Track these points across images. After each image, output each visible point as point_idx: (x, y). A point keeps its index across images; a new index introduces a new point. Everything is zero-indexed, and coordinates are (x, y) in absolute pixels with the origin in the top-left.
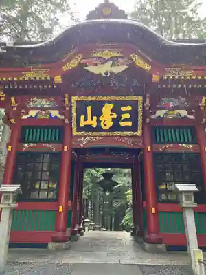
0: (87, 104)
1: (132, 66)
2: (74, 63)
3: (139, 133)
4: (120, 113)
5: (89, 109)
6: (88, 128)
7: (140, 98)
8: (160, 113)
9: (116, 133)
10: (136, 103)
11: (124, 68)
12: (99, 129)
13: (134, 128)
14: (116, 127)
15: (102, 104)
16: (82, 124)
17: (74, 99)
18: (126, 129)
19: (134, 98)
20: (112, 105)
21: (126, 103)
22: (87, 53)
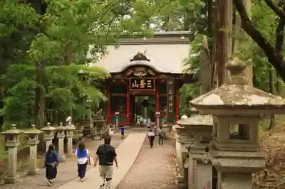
1: (148, 74)
2: (130, 73)
3: (154, 90)
4: (147, 83)
5: (136, 81)
6: (135, 88)
9: (146, 90)
10: (153, 80)
11: (145, 74)
14: (146, 87)
15: (141, 79)
16: (133, 86)
17: (130, 78)
18: (150, 88)
19: (151, 78)
22: (134, 70)
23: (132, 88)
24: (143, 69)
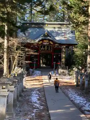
0: (42, 46)
1: (50, 43)
2: (41, 43)
4: (48, 48)
5: (43, 47)
6: (42, 50)
7: (52, 46)
8: (56, 47)
9: (48, 51)
10: (51, 46)
11: (48, 44)
12: (44, 50)
13: (51, 50)
14: (47, 50)
15: (45, 46)
16: (41, 49)
17: (40, 45)
18: (49, 50)
19: (50, 45)
20: (47, 46)
21: (49, 46)
22: (43, 41)
23: (41, 50)
24: (47, 41)
